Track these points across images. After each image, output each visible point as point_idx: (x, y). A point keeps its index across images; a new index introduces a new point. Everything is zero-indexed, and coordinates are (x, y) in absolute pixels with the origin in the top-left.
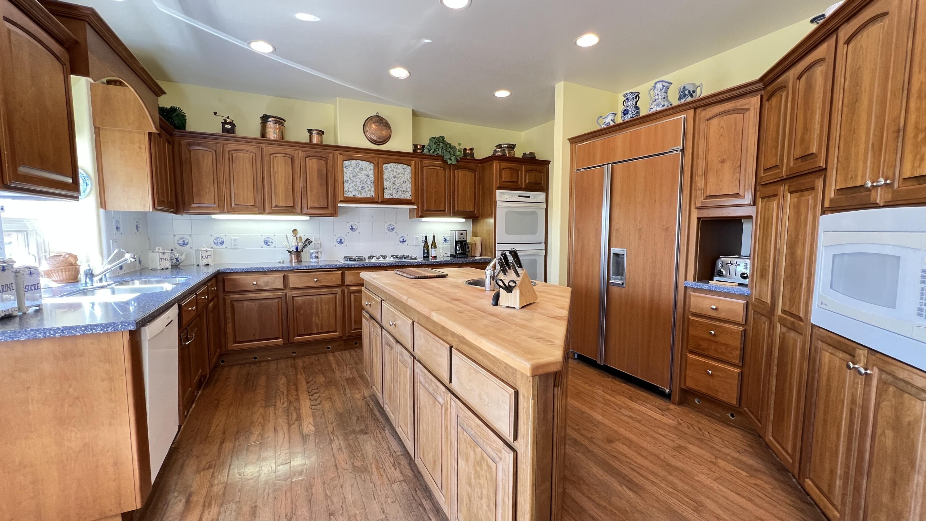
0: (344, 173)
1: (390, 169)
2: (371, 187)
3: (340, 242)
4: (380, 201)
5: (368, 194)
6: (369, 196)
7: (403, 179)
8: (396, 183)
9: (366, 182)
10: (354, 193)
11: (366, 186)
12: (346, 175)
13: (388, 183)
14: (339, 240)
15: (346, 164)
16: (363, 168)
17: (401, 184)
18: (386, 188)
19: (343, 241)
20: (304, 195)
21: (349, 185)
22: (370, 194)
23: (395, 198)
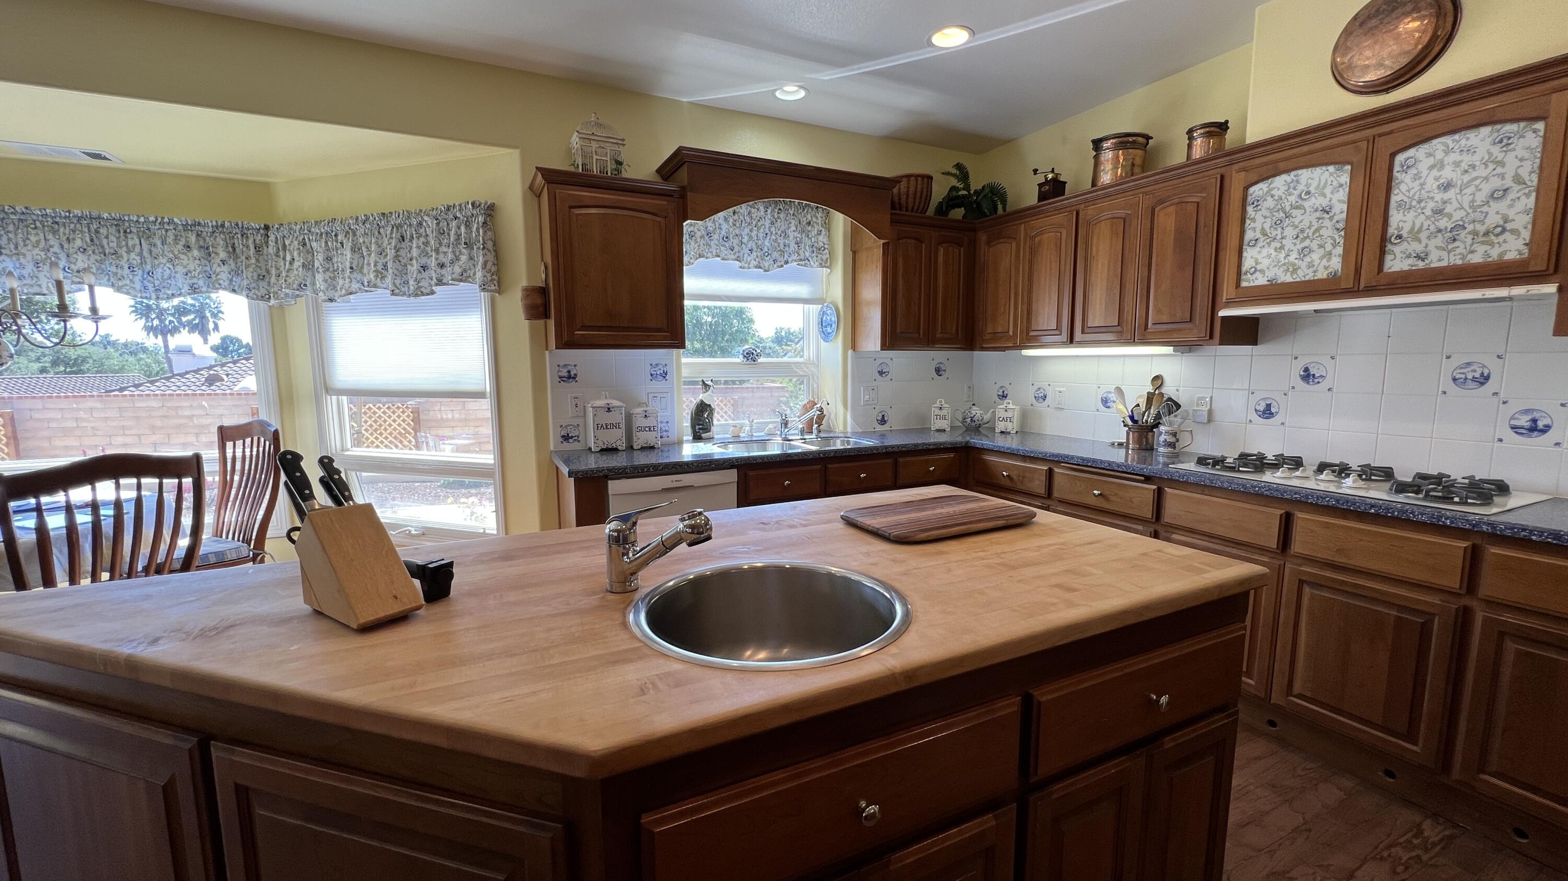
0: (1248, 222)
1: (1423, 166)
2: (1334, 245)
3: (1264, 412)
4: (1362, 285)
5: (1321, 269)
6: (1322, 275)
7: (1496, 183)
8: (1449, 209)
9: (1317, 230)
10: (1270, 274)
11: (1314, 245)
12: (1252, 225)
13: (1410, 216)
14: (1262, 407)
15: (1257, 193)
16: (1312, 189)
17: (1474, 208)
18: (1400, 237)
19: (1273, 410)
20: (1141, 297)
21: (1260, 252)
22: (1326, 268)
23: (1434, 265)
